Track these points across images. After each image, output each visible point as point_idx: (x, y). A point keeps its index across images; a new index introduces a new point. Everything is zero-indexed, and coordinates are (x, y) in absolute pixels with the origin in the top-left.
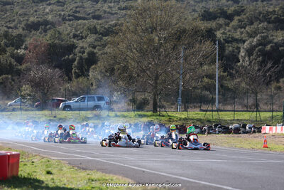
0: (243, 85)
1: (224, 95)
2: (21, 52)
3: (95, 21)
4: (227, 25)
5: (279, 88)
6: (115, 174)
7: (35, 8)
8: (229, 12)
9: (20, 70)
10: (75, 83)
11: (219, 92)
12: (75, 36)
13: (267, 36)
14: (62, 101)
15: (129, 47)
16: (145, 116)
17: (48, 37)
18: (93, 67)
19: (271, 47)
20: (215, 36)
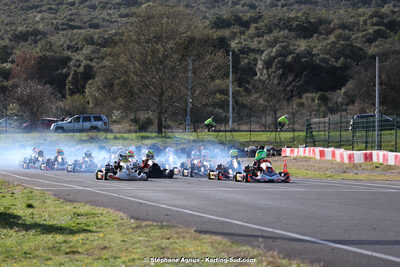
0: (261, 101)
1: (238, 113)
2: (8, 66)
3: (92, 30)
4: (243, 33)
5: (302, 105)
6: (107, 207)
7: (24, 16)
8: (245, 19)
9: (6, 87)
10: (68, 101)
11: (233, 110)
12: (69, 48)
13: (288, 46)
14: (54, 122)
15: (131, 60)
16: (148, 138)
17: (38, 50)
18: (90, 81)
19: (293, 58)
20: (229, 46)
